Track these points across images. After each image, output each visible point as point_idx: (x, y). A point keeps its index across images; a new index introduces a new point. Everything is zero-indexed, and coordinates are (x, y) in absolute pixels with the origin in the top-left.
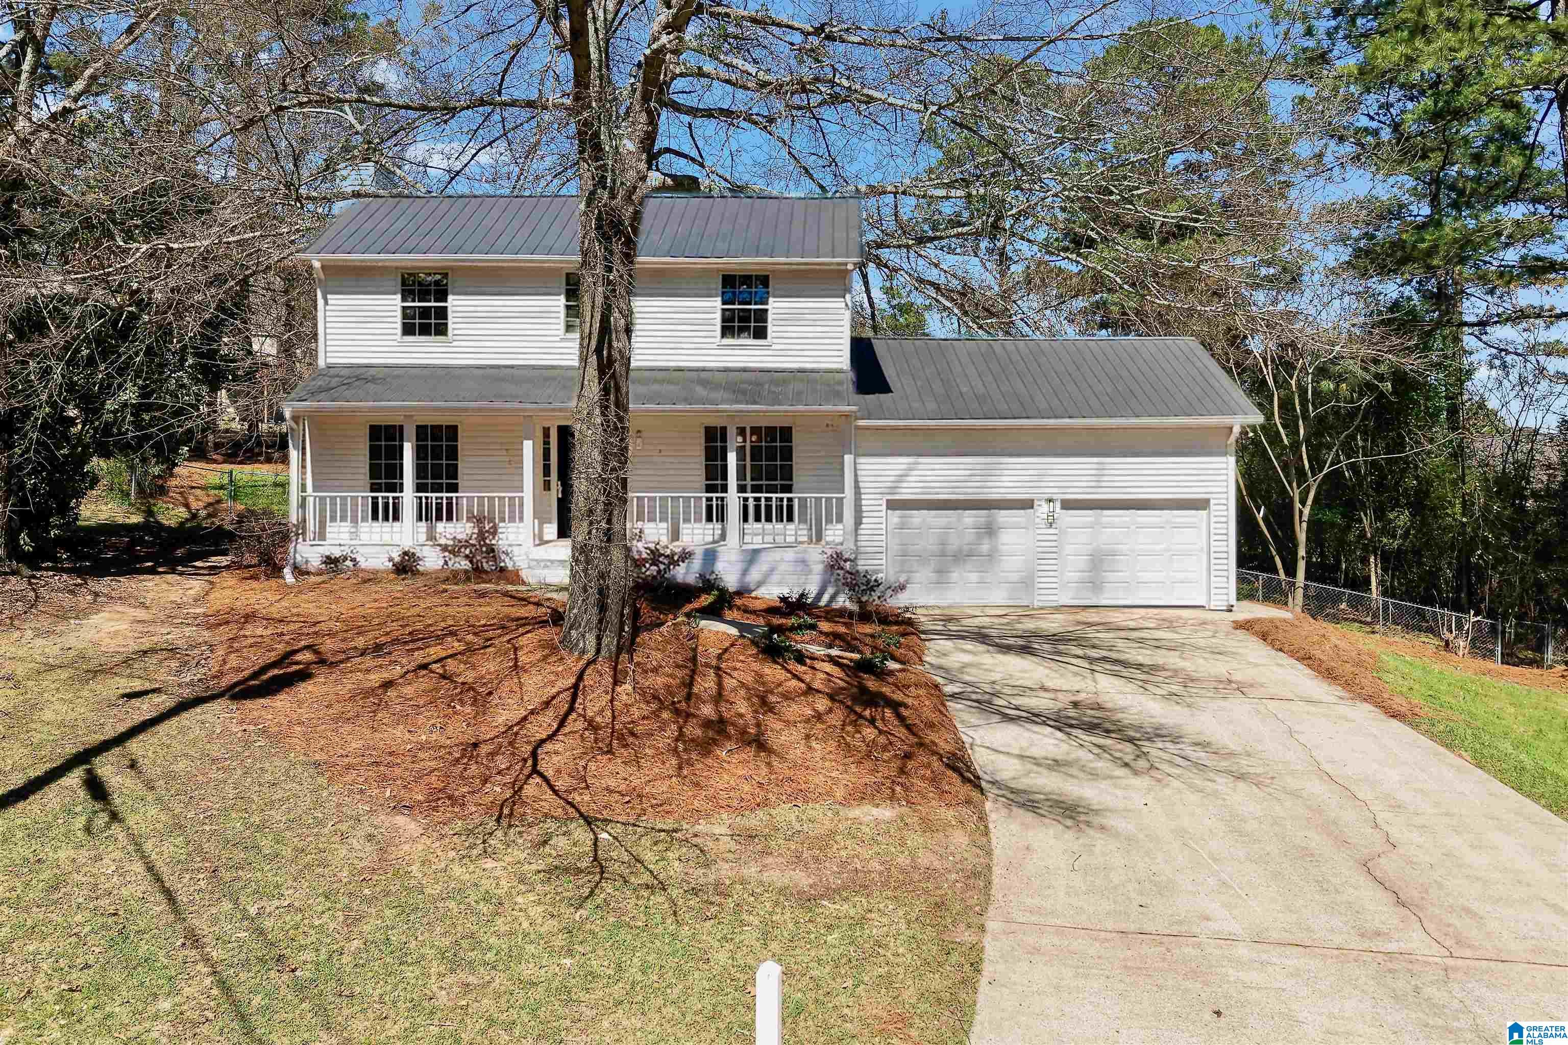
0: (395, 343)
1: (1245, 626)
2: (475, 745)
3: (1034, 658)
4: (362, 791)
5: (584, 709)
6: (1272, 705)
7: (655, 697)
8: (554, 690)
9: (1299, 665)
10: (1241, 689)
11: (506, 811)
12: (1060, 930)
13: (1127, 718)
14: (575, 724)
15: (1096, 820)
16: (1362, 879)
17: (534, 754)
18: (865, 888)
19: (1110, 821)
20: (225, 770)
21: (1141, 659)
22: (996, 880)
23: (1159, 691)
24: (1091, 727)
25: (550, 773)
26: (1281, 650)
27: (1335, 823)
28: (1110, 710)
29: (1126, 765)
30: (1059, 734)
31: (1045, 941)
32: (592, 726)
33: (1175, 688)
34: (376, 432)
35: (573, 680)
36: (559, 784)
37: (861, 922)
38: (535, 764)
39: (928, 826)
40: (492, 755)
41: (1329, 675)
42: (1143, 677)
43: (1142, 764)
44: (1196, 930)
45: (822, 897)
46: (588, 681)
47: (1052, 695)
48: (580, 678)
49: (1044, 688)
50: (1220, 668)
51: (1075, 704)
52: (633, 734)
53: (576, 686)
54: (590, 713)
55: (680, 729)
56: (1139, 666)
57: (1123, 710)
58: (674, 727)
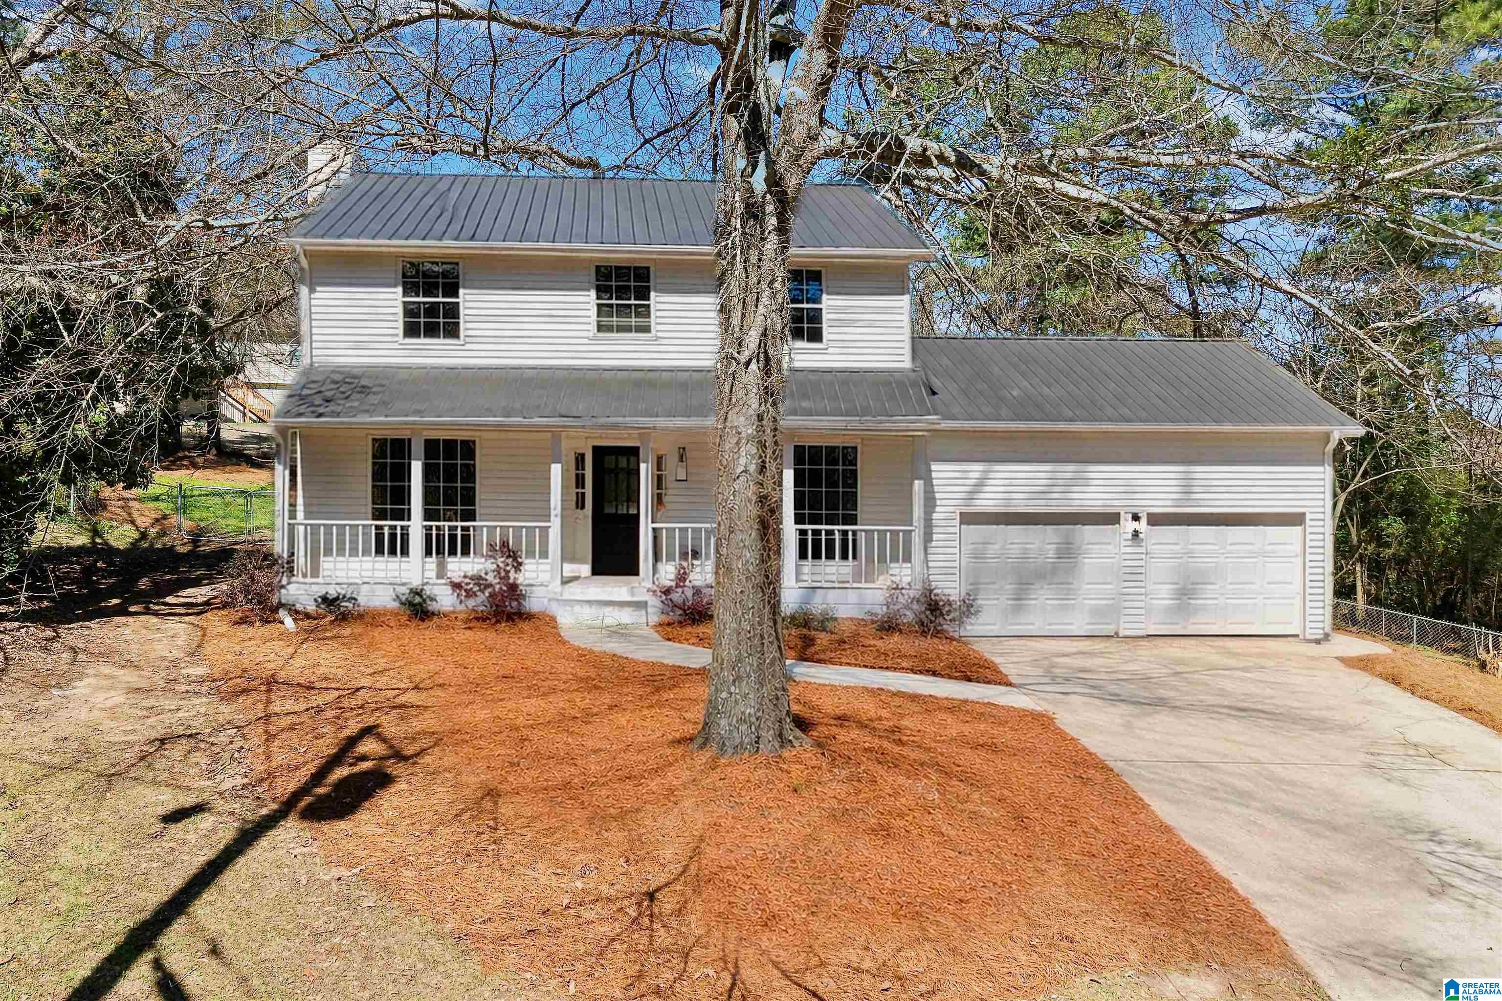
0: (396, 346)
4: (533, 985)
34: (380, 447)
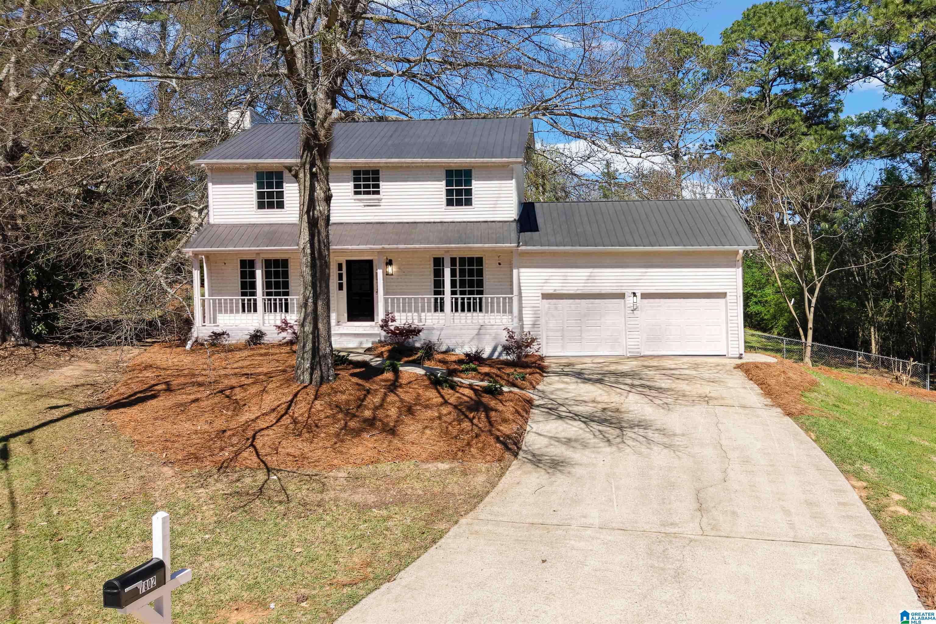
0: (254, 213)
1: (742, 366)
2: (224, 431)
4: (151, 455)
5: (294, 413)
7: (337, 406)
8: (280, 402)
9: (757, 388)
10: (709, 400)
11: (225, 465)
13: (628, 416)
14: (286, 420)
15: (568, 469)
16: (690, 498)
17: (254, 437)
19: (576, 470)
20: (81, 445)
21: (663, 385)
23: (659, 402)
24: (604, 422)
25: (258, 447)
26: (751, 379)
28: (622, 412)
29: (608, 441)
30: (583, 425)
32: (295, 421)
33: (669, 401)
34: (243, 263)
35: (290, 398)
36: (262, 452)
38: (253, 441)
40: (230, 437)
41: (769, 392)
42: (656, 395)
43: (618, 440)
44: (573, 522)
45: (376, 507)
46: (299, 397)
47: (595, 405)
48: (296, 395)
49: (594, 401)
50: (707, 390)
51: (605, 410)
52: (317, 426)
53: (291, 401)
54: (296, 415)
55: (346, 423)
56: (659, 389)
57: (630, 412)
58: (342, 422)
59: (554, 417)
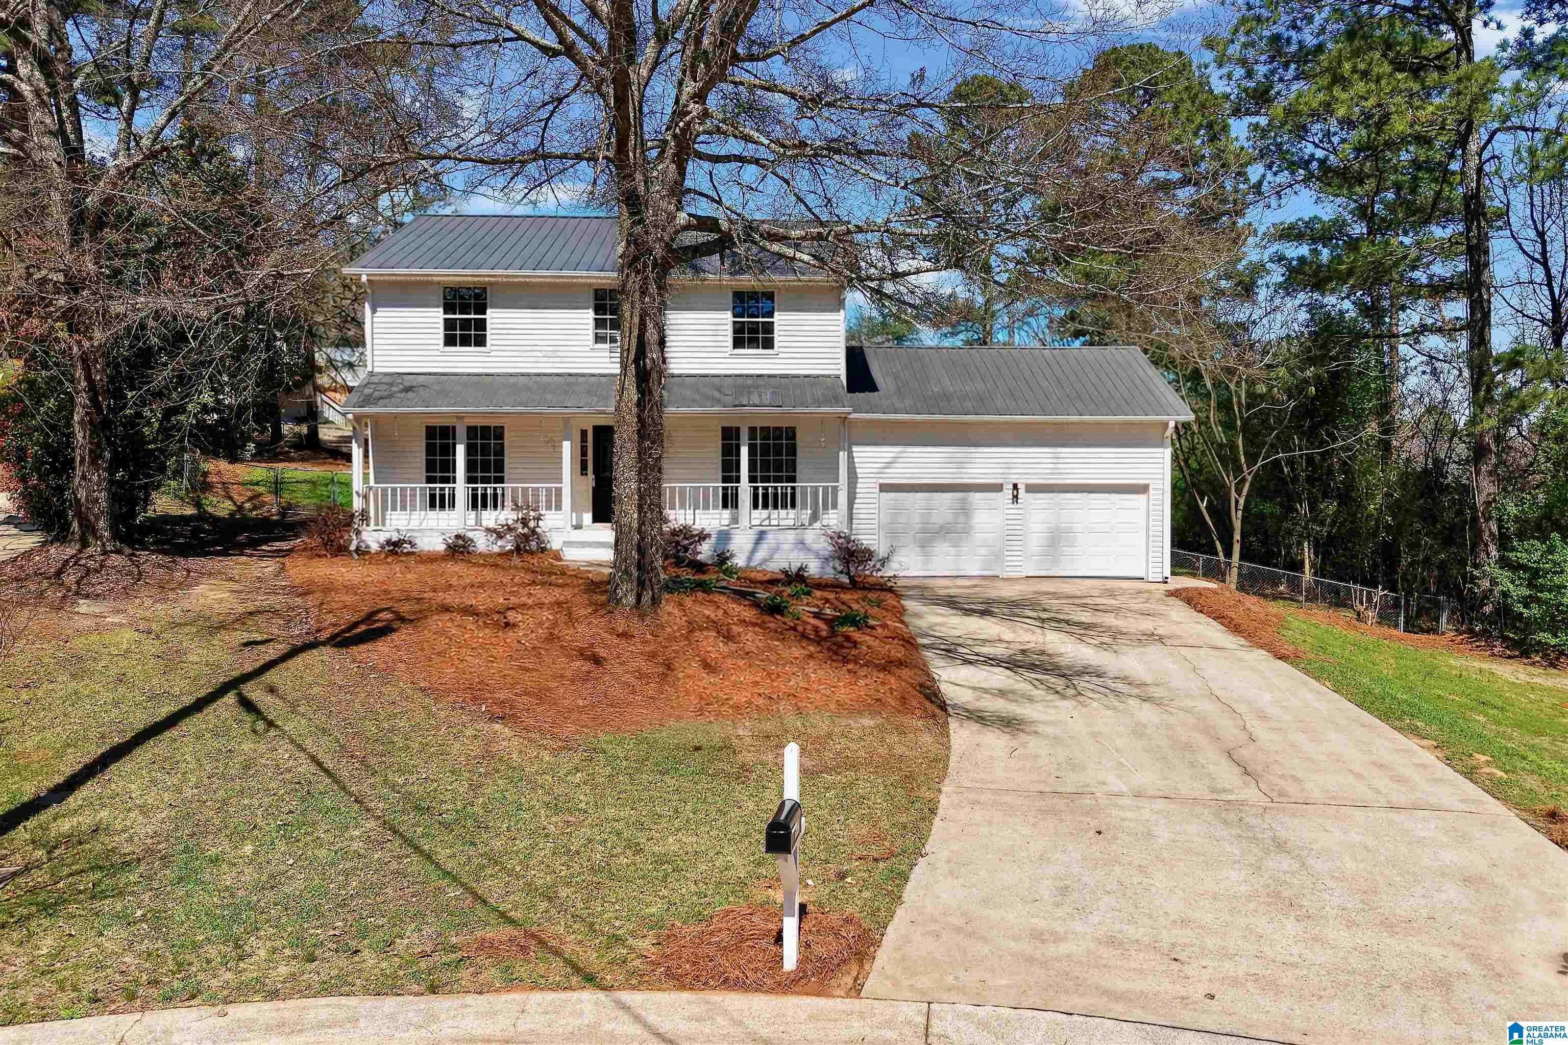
0: (438, 353)
1: (1175, 594)
3: (993, 620)
4: (462, 708)
6: (1184, 651)
9: (1214, 623)
10: (1161, 639)
12: (995, 792)
13: (1063, 661)
16: (1224, 762)
18: (854, 767)
19: (1041, 728)
21: (1083, 619)
22: (952, 764)
23: (1092, 641)
24: (1032, 667)
26: (1201, 611)
27: (1214, 727)
28: (1049, 655)
29: (1057, 692)
30: (1008, 672)
31: (984, 798)
33: (1106, 640)
34: (431, 432)
37: (851, 785)
39: (901, 731)
41: (1235, 628)
42: (1082, 632)
43: (1071, 692)
44: (1094, 790)
45: (822, 772)
47: (1005, 645)
49: (1000, 640)
50: (1147, 625)
51: (1023, 652)
56: (1079, 624)
57: (1060, 655)
59: (959, 662)
